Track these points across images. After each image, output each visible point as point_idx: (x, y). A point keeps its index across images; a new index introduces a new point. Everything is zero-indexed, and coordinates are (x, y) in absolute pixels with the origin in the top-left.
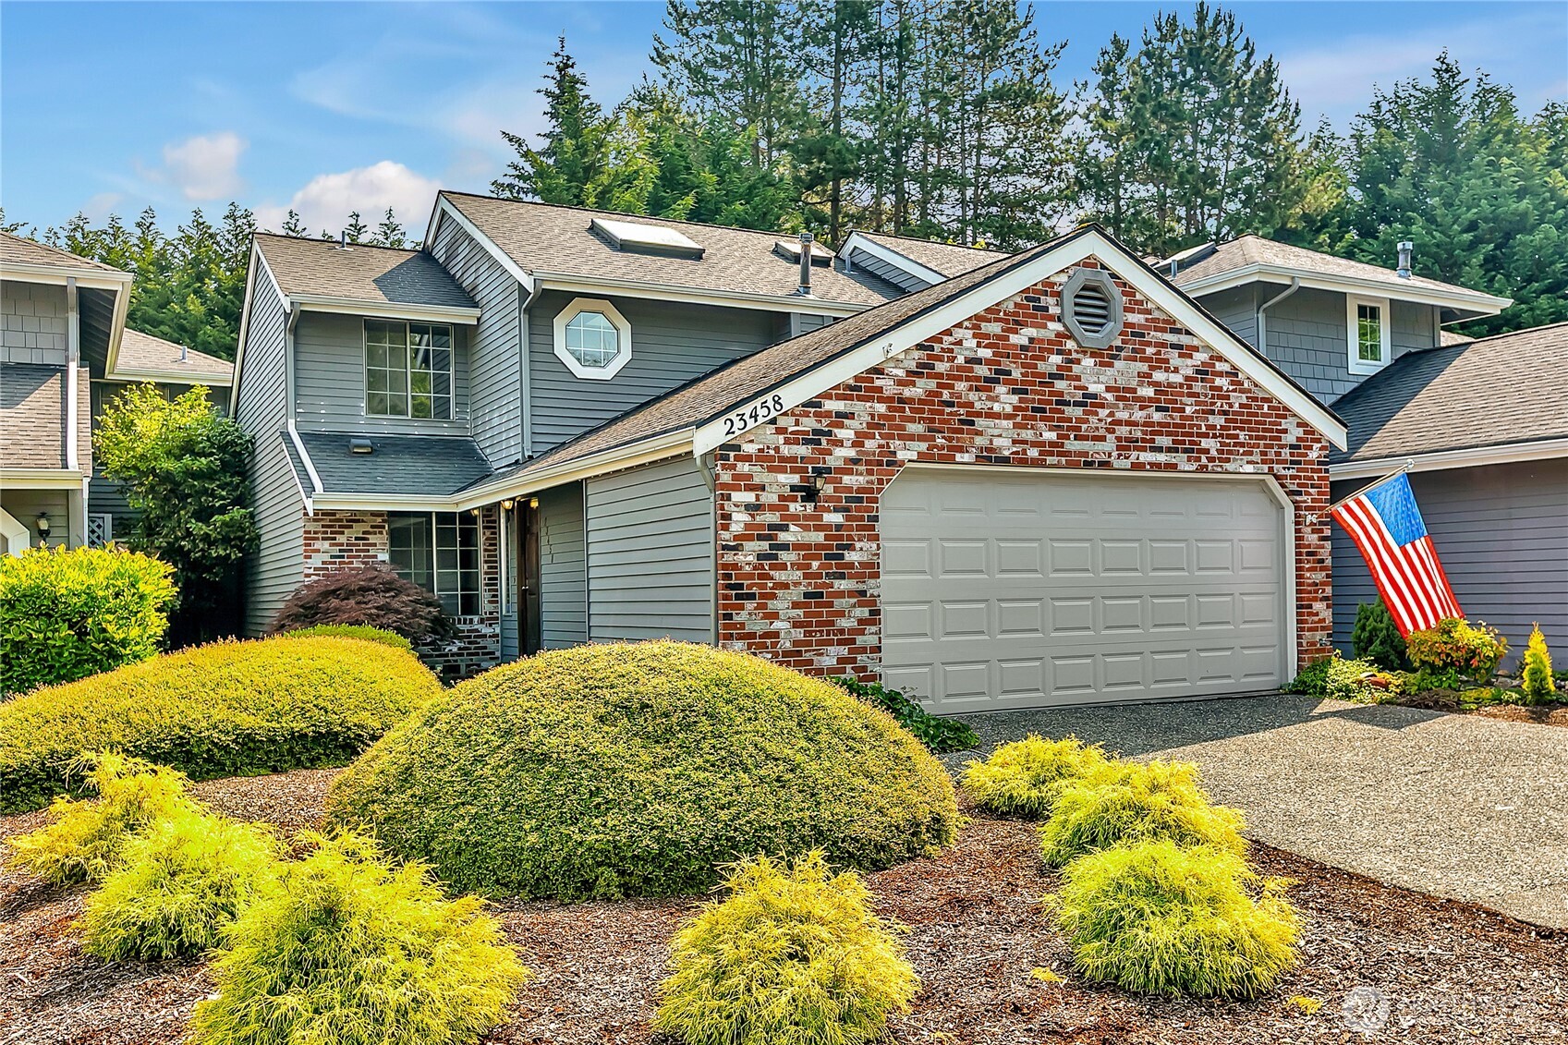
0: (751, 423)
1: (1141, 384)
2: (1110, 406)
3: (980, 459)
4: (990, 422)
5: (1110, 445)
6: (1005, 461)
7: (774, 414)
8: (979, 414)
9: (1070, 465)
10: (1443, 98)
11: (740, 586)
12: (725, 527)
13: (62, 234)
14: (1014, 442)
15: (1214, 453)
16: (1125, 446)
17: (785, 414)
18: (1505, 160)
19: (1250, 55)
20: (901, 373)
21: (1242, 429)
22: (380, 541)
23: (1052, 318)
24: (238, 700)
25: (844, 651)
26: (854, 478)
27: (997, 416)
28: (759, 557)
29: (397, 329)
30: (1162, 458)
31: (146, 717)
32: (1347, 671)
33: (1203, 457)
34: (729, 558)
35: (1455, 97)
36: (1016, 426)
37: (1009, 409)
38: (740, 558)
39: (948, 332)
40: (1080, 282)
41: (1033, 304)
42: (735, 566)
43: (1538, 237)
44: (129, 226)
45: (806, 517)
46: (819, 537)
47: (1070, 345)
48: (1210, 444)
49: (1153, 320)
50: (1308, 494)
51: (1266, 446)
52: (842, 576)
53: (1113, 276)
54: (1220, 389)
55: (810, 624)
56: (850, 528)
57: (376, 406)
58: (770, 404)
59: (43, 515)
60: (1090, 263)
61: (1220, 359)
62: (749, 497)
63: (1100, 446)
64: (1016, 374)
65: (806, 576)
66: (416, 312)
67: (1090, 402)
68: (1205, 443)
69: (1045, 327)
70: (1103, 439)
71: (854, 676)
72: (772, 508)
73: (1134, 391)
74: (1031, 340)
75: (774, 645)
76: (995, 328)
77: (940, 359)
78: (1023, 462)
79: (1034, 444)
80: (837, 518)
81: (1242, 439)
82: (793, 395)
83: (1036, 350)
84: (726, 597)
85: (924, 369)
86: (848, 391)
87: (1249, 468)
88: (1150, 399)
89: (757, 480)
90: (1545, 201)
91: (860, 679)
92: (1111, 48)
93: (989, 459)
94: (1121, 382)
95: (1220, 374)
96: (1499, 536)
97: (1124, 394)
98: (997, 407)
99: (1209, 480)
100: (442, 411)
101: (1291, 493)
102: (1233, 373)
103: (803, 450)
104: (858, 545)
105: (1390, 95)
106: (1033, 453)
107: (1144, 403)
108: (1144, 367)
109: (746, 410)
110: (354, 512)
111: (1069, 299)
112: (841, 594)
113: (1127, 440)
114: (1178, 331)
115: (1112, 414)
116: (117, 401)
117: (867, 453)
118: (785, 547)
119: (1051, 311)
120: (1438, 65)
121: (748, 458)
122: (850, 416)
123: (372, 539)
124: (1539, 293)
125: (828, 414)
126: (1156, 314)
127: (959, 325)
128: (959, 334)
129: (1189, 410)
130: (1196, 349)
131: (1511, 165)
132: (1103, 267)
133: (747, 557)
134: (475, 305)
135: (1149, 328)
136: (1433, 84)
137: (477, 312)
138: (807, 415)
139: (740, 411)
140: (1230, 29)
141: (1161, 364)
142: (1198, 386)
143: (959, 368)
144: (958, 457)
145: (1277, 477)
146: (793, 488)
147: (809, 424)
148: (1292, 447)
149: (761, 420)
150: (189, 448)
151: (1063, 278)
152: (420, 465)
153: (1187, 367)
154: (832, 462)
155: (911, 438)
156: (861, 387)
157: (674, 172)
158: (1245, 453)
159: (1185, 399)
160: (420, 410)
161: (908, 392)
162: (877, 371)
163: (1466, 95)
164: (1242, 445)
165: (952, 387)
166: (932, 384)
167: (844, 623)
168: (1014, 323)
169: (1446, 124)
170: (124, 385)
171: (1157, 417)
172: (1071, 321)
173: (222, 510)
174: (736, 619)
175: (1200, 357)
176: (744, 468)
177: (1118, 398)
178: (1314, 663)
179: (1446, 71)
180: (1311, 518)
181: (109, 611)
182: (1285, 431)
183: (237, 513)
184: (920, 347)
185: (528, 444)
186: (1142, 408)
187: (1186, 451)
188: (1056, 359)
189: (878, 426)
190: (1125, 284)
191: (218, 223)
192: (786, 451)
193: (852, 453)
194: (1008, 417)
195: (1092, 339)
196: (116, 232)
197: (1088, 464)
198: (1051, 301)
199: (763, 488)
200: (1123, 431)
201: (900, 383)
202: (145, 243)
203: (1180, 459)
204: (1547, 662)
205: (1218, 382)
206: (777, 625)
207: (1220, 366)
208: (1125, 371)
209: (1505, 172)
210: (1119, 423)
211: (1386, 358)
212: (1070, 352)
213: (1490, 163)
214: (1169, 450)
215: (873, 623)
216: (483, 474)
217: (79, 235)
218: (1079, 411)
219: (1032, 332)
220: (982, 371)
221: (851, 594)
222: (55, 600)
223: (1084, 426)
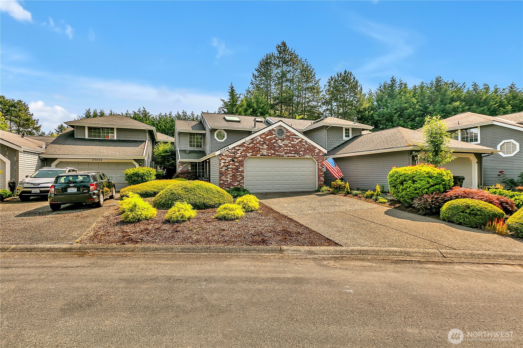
0: (224, 151)
1: (289, 144)
2: (283, 147)
3: (261, 155)
4: (263, 150)
5: (284, 152)
6: (265, 156)
7: (228, 149)
8: (261, 149)
9: (276, 156)
10: (392, 86)
11: (222, 174)
12: (220, 165)
13: (158, 116)
14: (267, 153)
15: (302, 154)
16: (286, 153)
17: (230, 149)
18: (403, 97)
19: (354, 79)
20: (248, 143)
21: (307, 150)
22: (189, 166)
23: (274, 134)
24: (155, 187)
25: (238, 183)
26: (240, 158)
27: (264, 149)
28: (225, 170)
29: (194, 134)
30: (293, 155)
31: (142, 189)
32: (325, 188)
33: (300, 155)
34: (221, 170)
35: (395, 85)
36: (267, 150)
37: (266, 148)
38: (222, 170)
39: (256, 137)
40: (278, 129)
41: (270, 132)
42: (222, 171)
43: (409, 111)
44: (168, 114)
45: (233, 164)
46: (235, 167)
47: (277, 138)
48: (302, 153)
49: (291, 134)
50: (320, 160)
51: (312, 153)
52: (238, 172)
53: (284, 128)
54: (303, 144)
55: (233, 179)
56: (240, 165)
57: (191, 146)
58: (227, 148)
59: (140, 162)
60: (280, 126)
61: (303, 140)
62: (224, 161)
63: (281, 153)
64: (267, 143)
65: (232, 172)
66: (196, 132)
67: (280, 147)
68: (300, 153)
69: (272, 136)
70: (282, 152)
71: (240, 187)
72: (227, 163)
73: (288, 145)
74: (270, 138)
75: (227, 182)
76: (264, 136)
77: (255, 141)
78: (268, 156)
79: (270, 153)
80: (238, 164)
81: (307, 152)
82: (231, 147)
83: (271, 139)
84: (220, 175)
85: (252, 142)
86: (239, 146)
87: (309, 156)
88: (291, 146)
89: (225, 159)
90: (411, 104)
91: (241, 187)
92: (331, 79)
93: (263, 155)
94: (285, 144)
95: (303, 142)
96: (347, 166)
97: (286, 145)
98: (264, 148)
99: (301, 158)
100: (201, 146)
101: (317, 160)
102: (306, 142)
103: (232, 154)
104: (241, 168)
105: (383, 85)
106: (270, 154)
107: (289, 147)
108: (290, 141)
109: (223, 149)
110: (185, 162)
111: (276, 132)
112: (238, 175)
113: (286, 152)
114: (296, 136)
115: (284, 148)
116: (157, 145)
117: (242, 155)
118: (229, 168)
119: (273, 133)
120: (391, 79)
121: (224, 156)
122: (240, 149)
123: (188, 166)
124: (409, 121)
125: (236, 149)
126: (292, 133)
127: (258, 136)
128: (258, 137)
129: (297, 148)
130: (299, 138)
131: (404, 98)
132: (283, 126)
133: (223, 169)
134: (205, 130)
135: (291, 135)
136: (390, 83)
137: (205, 131)
138: (233, 149)
139: (222, 149)
140: (351, 75)
141: (293, 141)
142: (299, 144)
143: (258, 142)
144: (257, 155)
145: (314, 158)
146: (231, 160)
147: (233, 151)
148: (317, 153)
149: (226, 150)
150: (166, 152)
151: (276, 128)
152: (196, 155)
153: (297, 141)
154: (237, 156)
155: (250, 152)
156: (242, 145)
157: (250, 104)
158: (308, 154)
159: (297, 146)
160: (197, 146)
161: (249, 146)
162: (244, 143)
163: (397, 85)
164: (307, 153)
165: (256, 145)
166: (253, 145)
167: (238, 179)
168: (267, 135)
169: (392, 90)
170: (158, 142)
171: (292, 149)
172: (277, 135)
173: (171, 161)
174: (222, 178)
175: (300, 140)
176: (223, 157)
177: (285, 146)
178: (320, 187)
179: (393, 80)
180: (320, 164)
181: (146, 176)
182: (316, 151)
183: (173, 161)
184: (251, 139)
185: (210, 152)
186: (289, 148)
187: (297, 154)
188: (274, 140)
189: (244, 151)
190: (286, 129)
191: (181, 114)
192: (229, 155)
193: (240, 155)
194: (266, 149)
195: (280, 137)
196: (166, 115)
197: (280, 156)
198: (274, 132)
199: (226, 160)
200: (286, 151)
201: (248, 145)
202: (170, 117)
203: (296, 155)
204: (349, 187)
205: (303, 143)
206: (228, 179)
207: (303, 141)
208: (286, 142)
209: (403, 99)
210: (285, 150)
211: (351, 137)
212: (276, 139)
213: (400, 97)
214: (294, 154)
215: (243, 179)
216: (205, 155)
217: (160, 116)
218: (278, 148)
219: (270, 137)
220: (261, 142)
221: (240, 175)
222: (139, 174)
223: (279, 150)
